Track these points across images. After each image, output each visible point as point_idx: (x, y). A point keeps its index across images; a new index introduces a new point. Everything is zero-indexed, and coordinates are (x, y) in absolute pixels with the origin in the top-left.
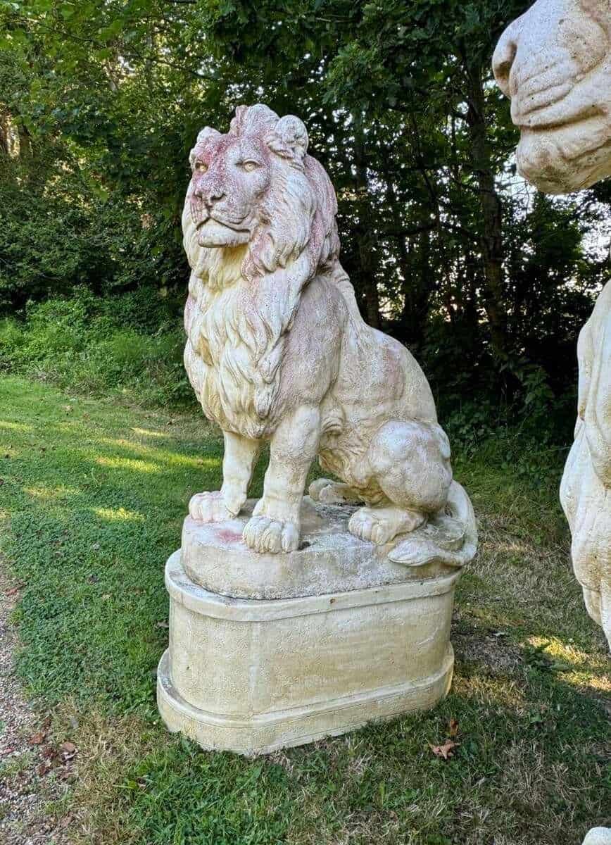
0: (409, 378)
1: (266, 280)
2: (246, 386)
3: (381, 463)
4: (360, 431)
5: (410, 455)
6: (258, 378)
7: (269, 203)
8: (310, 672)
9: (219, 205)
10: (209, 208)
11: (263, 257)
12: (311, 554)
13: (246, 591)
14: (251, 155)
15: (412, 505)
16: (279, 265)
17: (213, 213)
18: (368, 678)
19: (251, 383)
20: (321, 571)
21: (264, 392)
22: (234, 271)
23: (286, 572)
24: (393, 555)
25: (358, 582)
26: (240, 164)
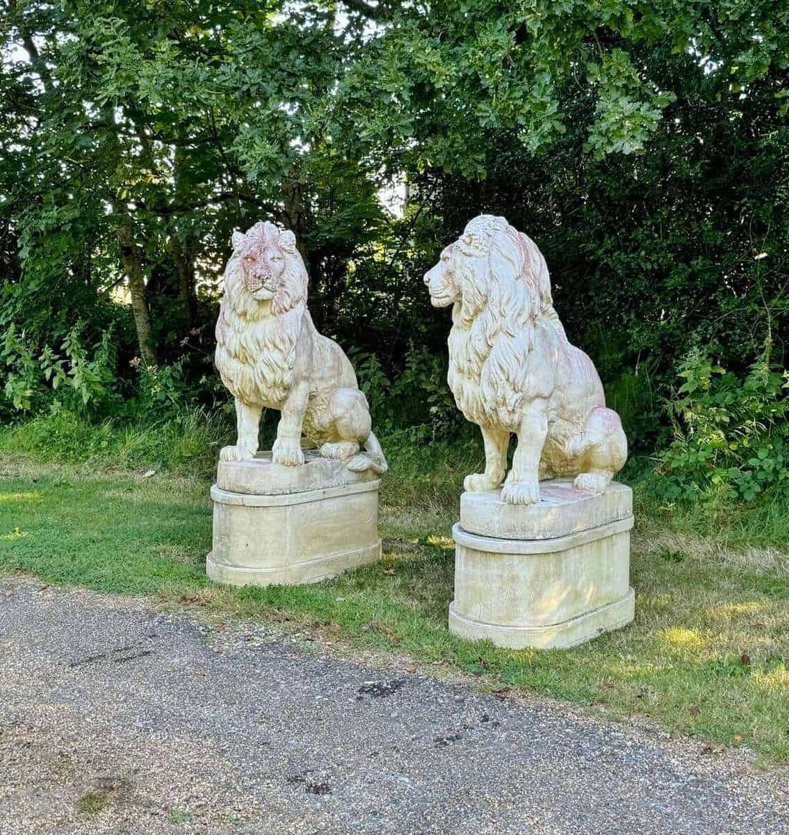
0: (343, 363)
1: (286, 316)
2: (280, 371)
3: (339, 412)
4: (323, 396)
5: (353, 406)
6: (286, 366)
7: (285, 277)
8: (315, 538)
9: (268, 281)
10: (263, 283)
11: (285, 303)
12: (312, 465)
13: (281, 490)
14: (278, 254)
15: (354, 437)
16: (291, 307)
17: (265, 285)
18: (342, 543)
19: (283, 369)
20: (317, 475)
21: (289, 375)
22: (266, 311)
23: (300, 475)
24: (350, 465)
25: (334, 482)
26: (273, 259)
